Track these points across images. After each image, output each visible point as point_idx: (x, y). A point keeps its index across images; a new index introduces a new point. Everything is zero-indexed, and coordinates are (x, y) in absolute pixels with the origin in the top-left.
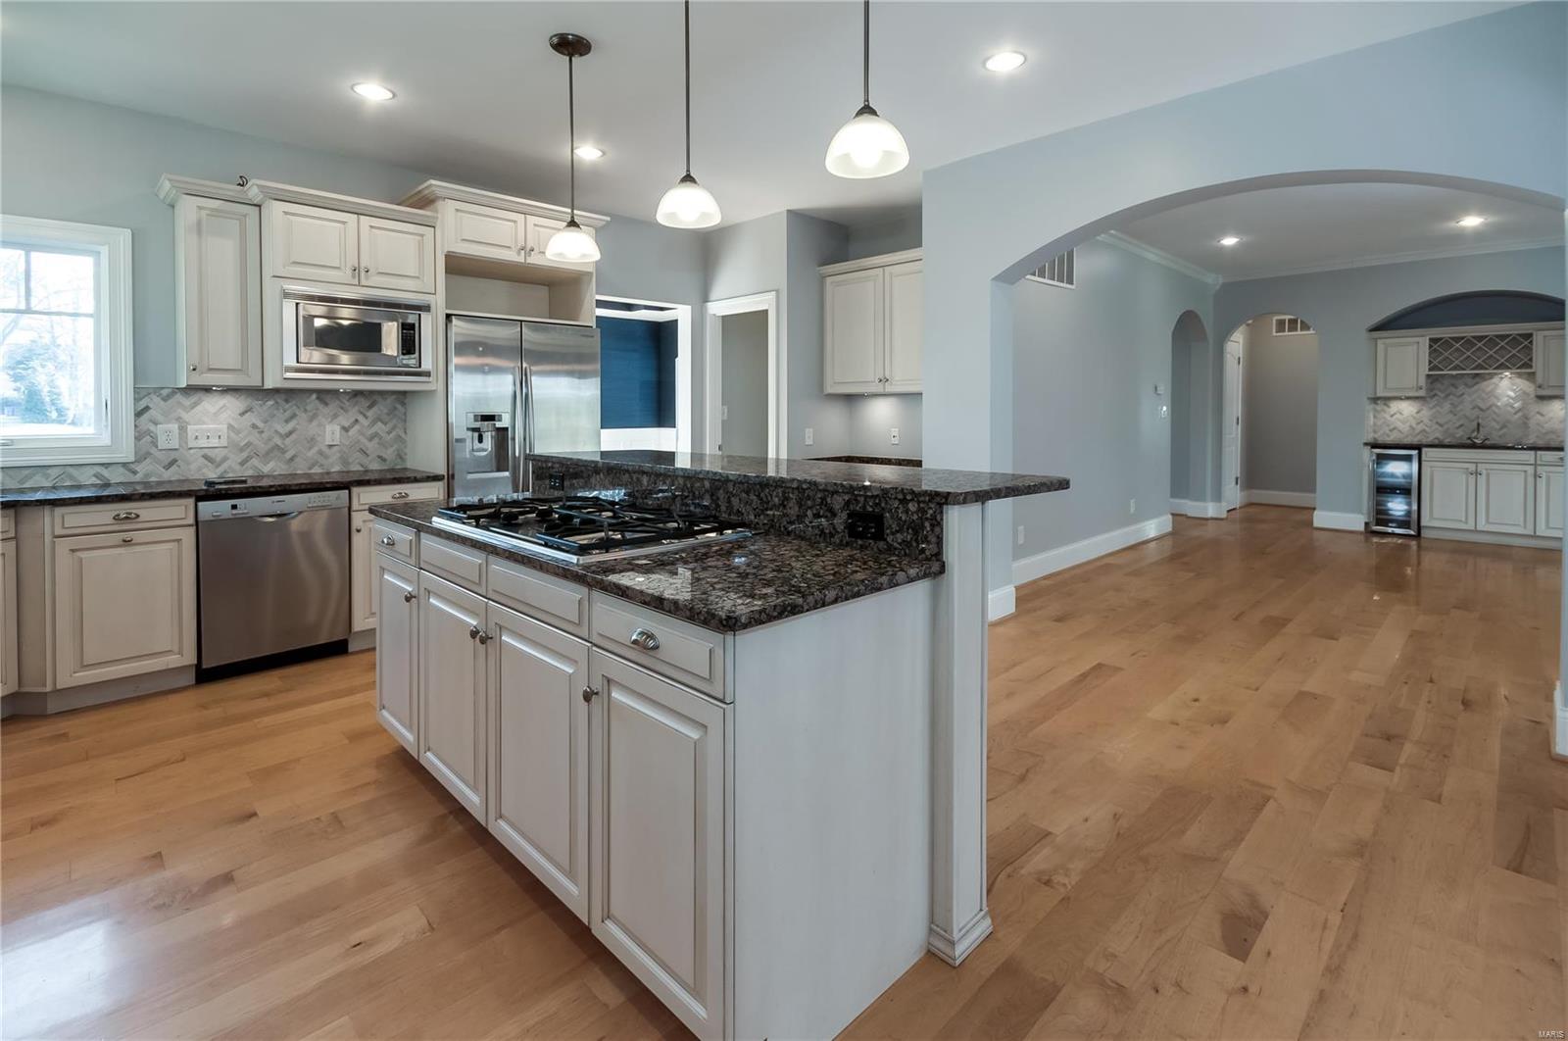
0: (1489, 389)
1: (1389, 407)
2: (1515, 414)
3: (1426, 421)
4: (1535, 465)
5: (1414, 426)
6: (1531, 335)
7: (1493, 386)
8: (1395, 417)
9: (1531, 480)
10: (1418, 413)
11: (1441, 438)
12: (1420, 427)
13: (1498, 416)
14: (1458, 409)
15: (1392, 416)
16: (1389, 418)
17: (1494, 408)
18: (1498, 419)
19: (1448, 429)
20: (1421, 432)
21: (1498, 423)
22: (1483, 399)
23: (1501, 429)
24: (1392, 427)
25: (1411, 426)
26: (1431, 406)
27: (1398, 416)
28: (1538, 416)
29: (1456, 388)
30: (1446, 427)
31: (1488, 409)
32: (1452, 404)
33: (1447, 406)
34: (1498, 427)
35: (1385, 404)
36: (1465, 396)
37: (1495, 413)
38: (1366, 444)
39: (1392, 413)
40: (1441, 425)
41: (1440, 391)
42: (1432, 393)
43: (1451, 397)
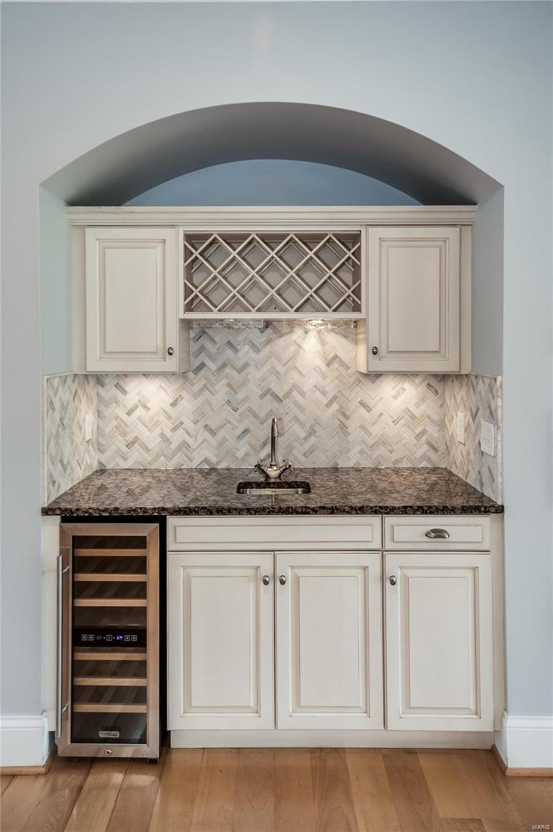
0: (286, 356)
1: (125, 392)
2: (328, 405)
3: (188, 424)
4: (382, 551)
5: (168, 433)
6: (355, 238)
7: (292, 349)
8: (136, 414)
9: (375, 589)
10: (174, 404)
11: (214, 460)
12: (177, 438)
13: (302, 409)
14: (240, 396)
15: (129, 413)
16: (125, 417)
17: (295, 394)
18: (301, 417)
19: (224, 441)
20: (179, 448)
21: (302, 425)
22: (278, 375)
23: (309, 435)
24: (130, 438)
25: (162, 435)
26: (196, 388)
27: (140, 412)
28: (362, 410)
29: (236, 350)
30: (221, 434)
31: (288, 394)
32: (229, 385)
33: (221, 390)
34: (303, 435)
35: (117, 386)
36: (251, 369)
37: (296, 403)
38: (46, 512)
39: (130, 406)
40: (213, 433)
41: (209, 355)
42: (197, 363)
43: (228, 370)
